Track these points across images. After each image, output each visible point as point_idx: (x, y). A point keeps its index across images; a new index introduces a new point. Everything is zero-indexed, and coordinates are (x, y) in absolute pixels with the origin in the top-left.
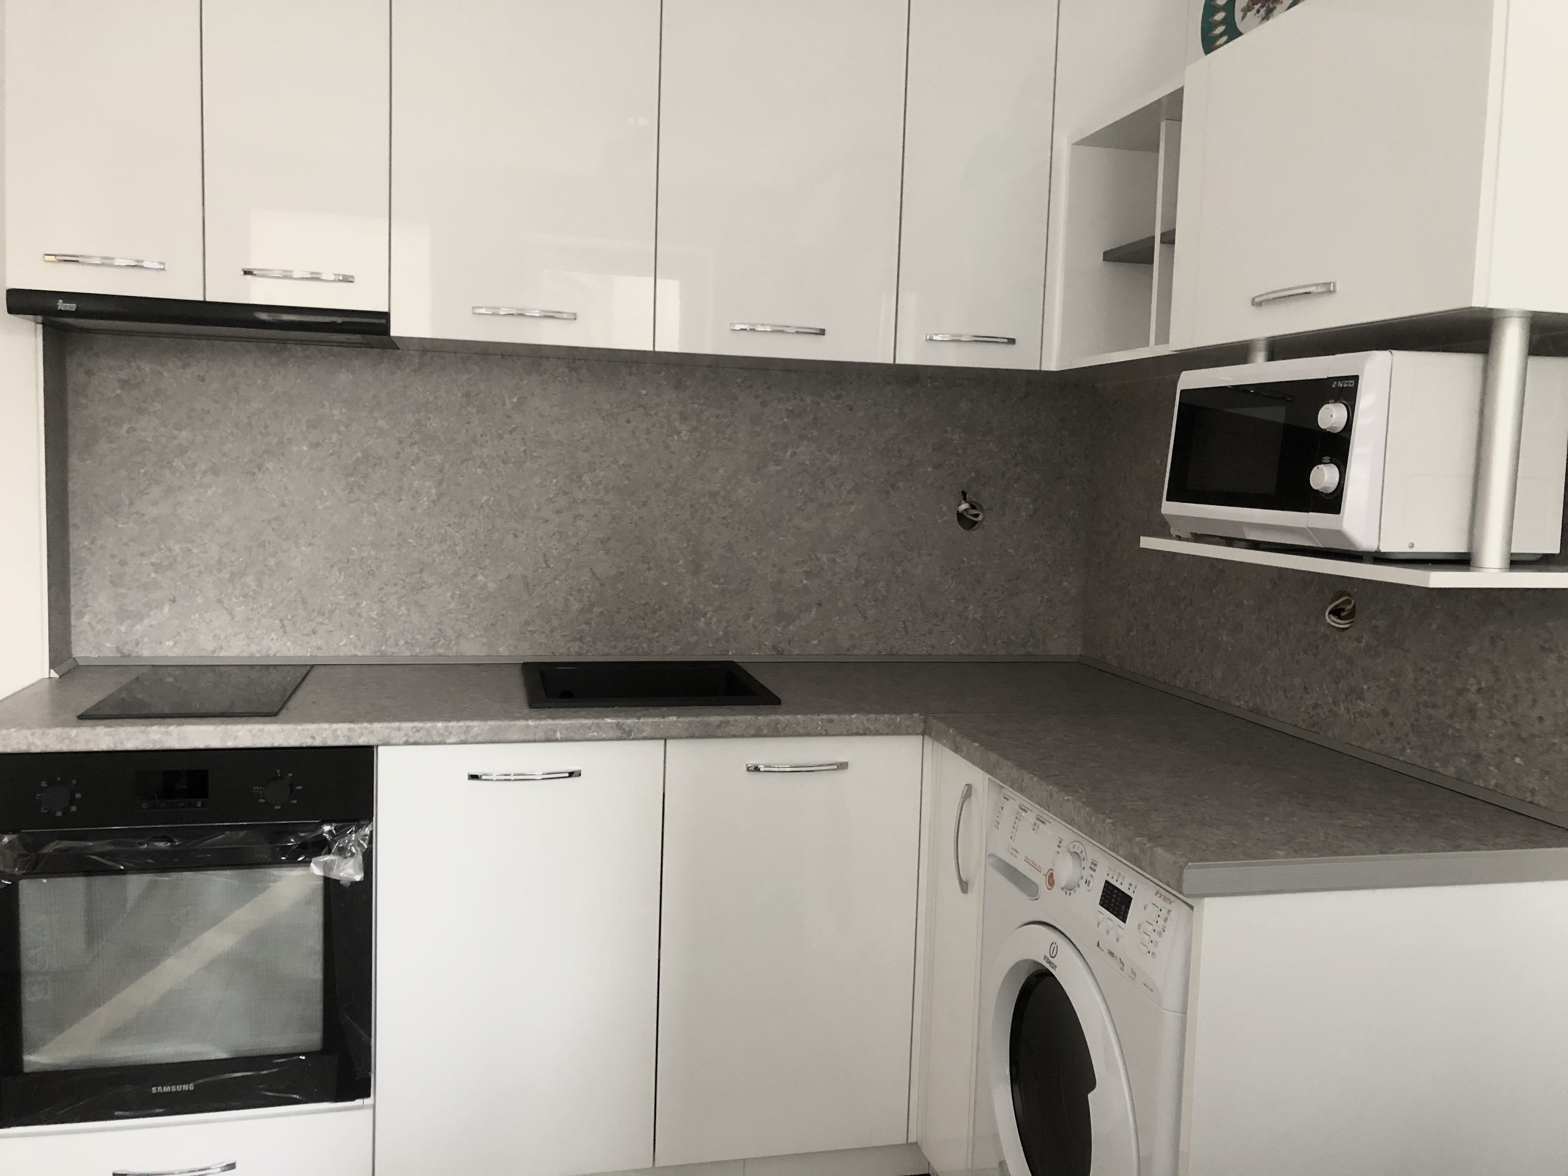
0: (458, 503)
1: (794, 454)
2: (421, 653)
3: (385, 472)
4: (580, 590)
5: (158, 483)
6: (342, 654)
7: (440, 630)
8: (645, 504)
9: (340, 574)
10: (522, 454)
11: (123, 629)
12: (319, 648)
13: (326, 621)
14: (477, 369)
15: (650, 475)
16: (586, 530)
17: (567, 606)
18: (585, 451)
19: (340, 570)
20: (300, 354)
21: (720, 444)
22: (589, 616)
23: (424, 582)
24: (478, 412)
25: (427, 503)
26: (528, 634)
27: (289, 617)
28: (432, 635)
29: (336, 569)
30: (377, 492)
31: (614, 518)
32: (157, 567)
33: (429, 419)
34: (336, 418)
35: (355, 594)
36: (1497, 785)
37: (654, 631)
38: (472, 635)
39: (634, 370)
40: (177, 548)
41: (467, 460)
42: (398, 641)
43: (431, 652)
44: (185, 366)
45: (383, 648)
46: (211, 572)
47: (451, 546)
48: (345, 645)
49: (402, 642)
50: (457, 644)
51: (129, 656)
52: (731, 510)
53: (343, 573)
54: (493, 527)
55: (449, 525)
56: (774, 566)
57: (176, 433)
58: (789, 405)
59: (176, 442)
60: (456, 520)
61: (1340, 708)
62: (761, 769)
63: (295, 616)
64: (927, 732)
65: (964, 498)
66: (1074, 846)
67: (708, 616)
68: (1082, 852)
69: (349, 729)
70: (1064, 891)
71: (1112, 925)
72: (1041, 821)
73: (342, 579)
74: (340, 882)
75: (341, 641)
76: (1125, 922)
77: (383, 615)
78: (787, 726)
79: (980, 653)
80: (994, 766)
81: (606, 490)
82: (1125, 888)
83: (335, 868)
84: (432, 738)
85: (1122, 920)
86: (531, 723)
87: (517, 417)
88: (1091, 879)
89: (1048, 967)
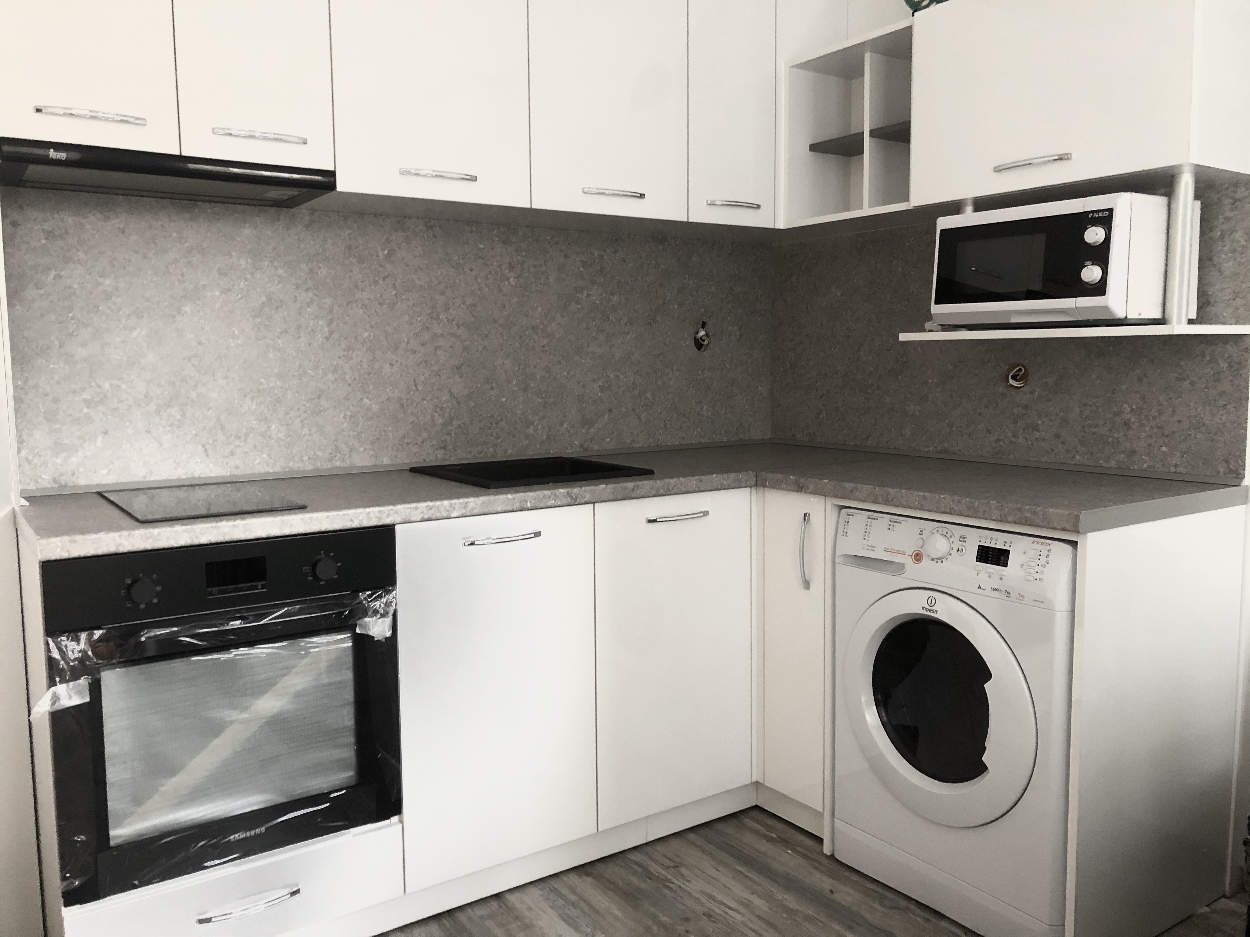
0: (346, 338)
1: (588, 295)
2: (322, 466)
3: (286, 313)
4: (442, 408)
5: (86, 326)
6: (256, 472)
7: (336, 446)
8: (486, 336)
9: (252, 402)
10: (394, 297)
11: (59, 461)
12: (237, 467)
13: (243, 444)
14: (355, 225)
15: (490, 313)
16: (445, 358)
17: (433, 421)
18: (441, 294)
19: (252, 399)
20: (209, 211)
21: (538, 288)
22: (450, 428)
23: (321, 406)
24: (358, 262)
25: (321, 339)
26: (405, 445)
27: (211, 442)
28: (330, 451)
29: (248, 398)
30: (279, 330)
31: (465, 348)
32: (88, 403)
33: (320, 268)
34: (243, 267)
35: (266, 419)
36: (1148, 466)
37: (498, 438)
38: (362, 449)
39: (474, 229)
40: (107, 386)
41: (351, 302)
42: (302, 457)
43: (330, 465)
44: (106, 219)
45: (291, 464)
46: (139, 405)
47: (341, 375)
48: (259, 464)
49: (306, 458)
50: (350, 457)
51: (66, 486)
52: (548, 340)
53: (255, 402)
54: (374, 358)
55: (339, 358)
56: (579, 382)
57: (101, 280)
58: (583, 258)
59: (100, 288)
60: (345, 353)
61: (1018, 439)
62: (658, 520)
63: (216, 440)
64: (759, 484)
65: (703, 327)
66: (938, 531)
67: (535, 424)
68: (947, 533)
69: (379, 511)
70: (935, 561)
71: (992, 571)
72: (896, 522)
73: (254, 405)
74: (376, 639)
75: (256, 460)
76: (1006, 566)
77: (290, 436)
78: (675, 486)
79: (712, 440)
80: (852, 491)
81: (458, 326)
82: (1000, 546)
83: (371, 628)
84: (441, 513)
85: (1003, 566)
86: (510, 496)
87: (389, 267)
88: (962, 548)
89: (928, 613)
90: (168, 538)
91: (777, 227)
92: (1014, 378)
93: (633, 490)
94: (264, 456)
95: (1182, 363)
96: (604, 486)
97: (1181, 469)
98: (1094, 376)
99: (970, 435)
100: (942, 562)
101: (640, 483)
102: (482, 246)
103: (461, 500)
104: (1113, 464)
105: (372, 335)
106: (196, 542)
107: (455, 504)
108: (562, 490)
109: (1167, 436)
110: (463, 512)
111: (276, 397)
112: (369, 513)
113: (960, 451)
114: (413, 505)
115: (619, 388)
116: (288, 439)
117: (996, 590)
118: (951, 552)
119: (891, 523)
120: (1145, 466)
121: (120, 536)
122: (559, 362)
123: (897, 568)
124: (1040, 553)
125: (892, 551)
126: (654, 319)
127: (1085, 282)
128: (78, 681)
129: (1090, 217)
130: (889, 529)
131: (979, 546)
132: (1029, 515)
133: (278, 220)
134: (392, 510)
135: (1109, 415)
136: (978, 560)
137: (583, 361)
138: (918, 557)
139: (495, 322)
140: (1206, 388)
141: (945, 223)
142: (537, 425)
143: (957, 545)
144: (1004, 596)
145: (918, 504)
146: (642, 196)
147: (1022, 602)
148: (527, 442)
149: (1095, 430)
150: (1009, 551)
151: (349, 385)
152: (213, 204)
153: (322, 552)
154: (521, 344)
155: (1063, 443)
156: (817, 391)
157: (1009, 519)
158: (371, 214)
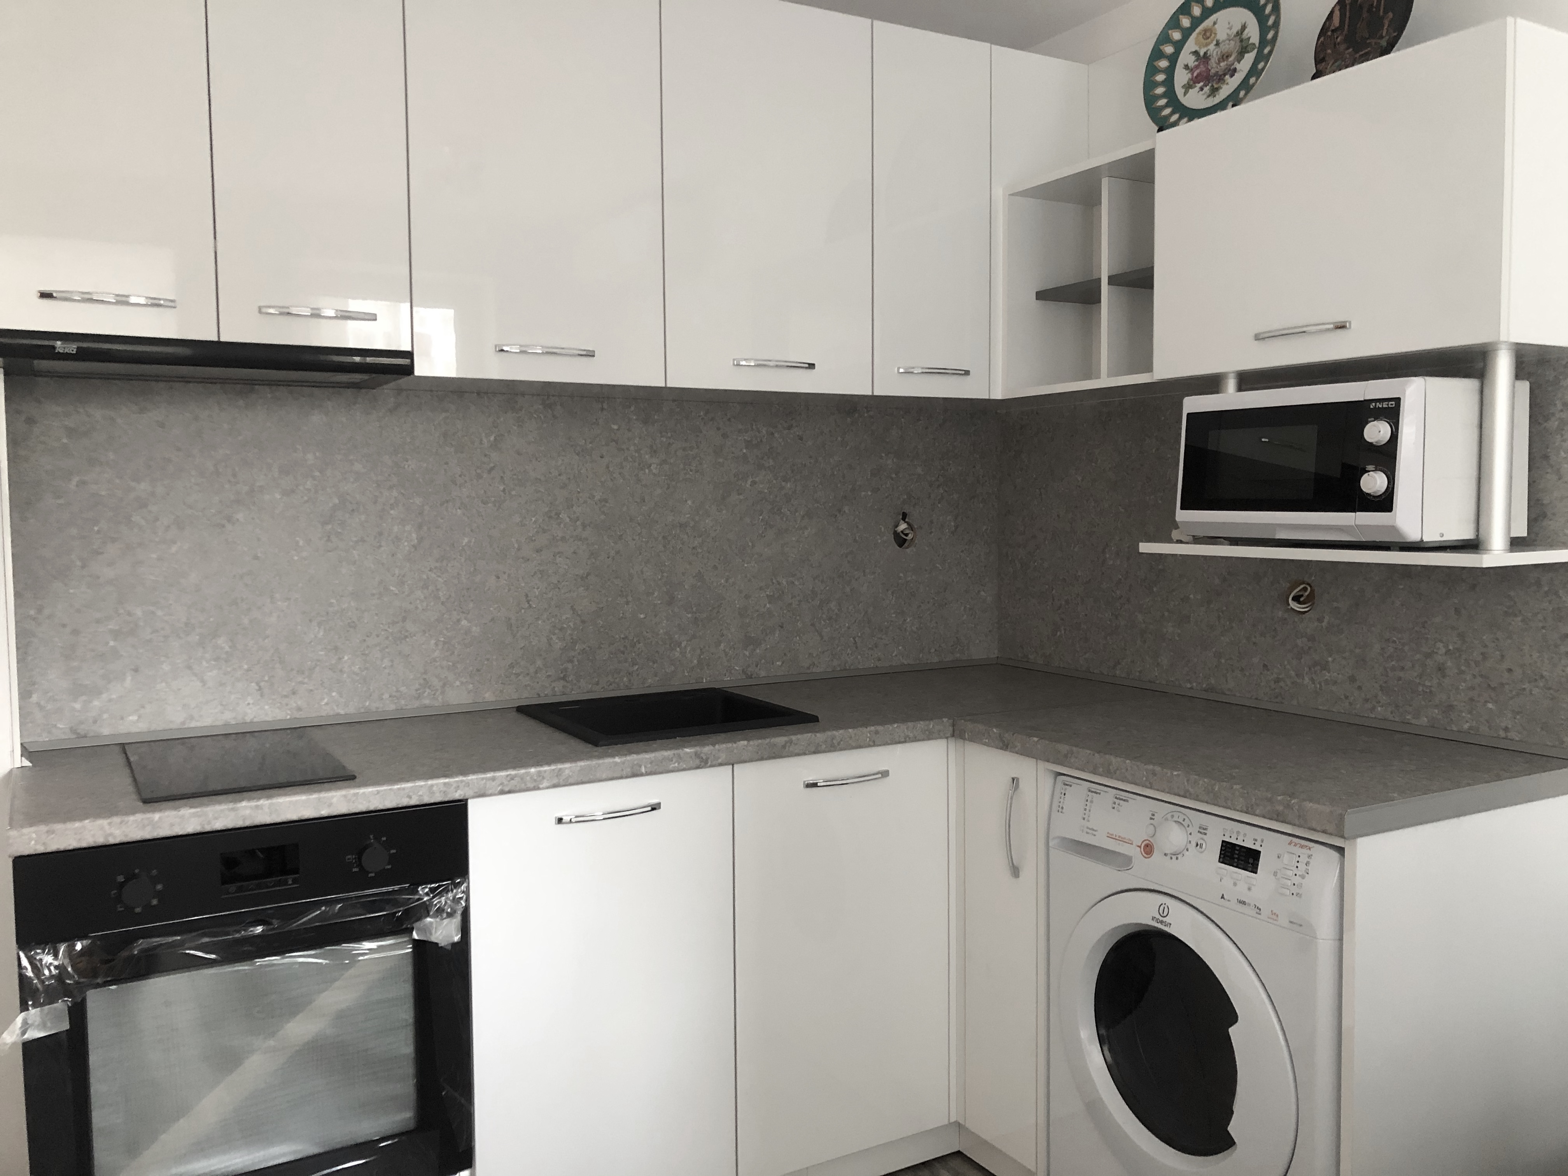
0: (439, 546)
1: (754, 483)
2: (407, 705)
3: (363, 517)
4: (562, 629)
5: (114, 540)
6: (324, 714)
7: (425, 679)
8: (620, 537)
9: (319, 628)
10: (502, 493)
11: (78, 706)
12: (299, 709)
13: (306, 680)
14: (453, 408)
15: (625, 509)
16: (566, 567)
17: (550, 645)
18: (562, 488)
19: (320, 624)
20: (269, 396)
21: (688, 476)
22: (572, 653)
23: (407, 631)
24: (456, 452)
25: (407, 548)
26: (513, 677)
27: (266, 678)
28: (417, 686)
29: (315, 623)
30: (355, 539)
31: (592, 554)
32: (116, 634)
33: (407, 461)
34: (310, 463)
35: (336, 649)
36: (1470, 728)
37: (634, 664)
38: (458, 683)
39: (605, 406)
40: (139, 612)
41: (447, 502)
42: (382, 694)
43: (416, 704)
44: (142, 411)
45: (367, 703)
46: (178, 635)
47: (433, 591)
48: (327, 704)
49: (386, 696)
50: (443, 693)
51: (85, 736)
52: (700, 540)
53: (322, 627)
54: (475, 569)
55: (431, 570)
56: (740, 592)
57: (133, 484)
58: (747, 436)
59: (133, 495)
60: (438, 565)
61: (1303, 679)
62: (819, 784)
63: (273, 676)
64: (957, 734)
65: (904, 519)
66: (1173, 816)
67: (683, 645)
68: (1184, 820)
69: (445, 784)
70: (1168, 857)
71: (1239, 877)
72: (1122, 799)
73: (321, 633)
74: (440, 945)
75: (323, 699)
76: (1256, 873)
77: (367, 669)
78: (841, 740)
79: (918, 662)
80: (1066, 756)
81: (584, 526)
82: (1249, 844)
83: (433, 931)
84: (526, 785)
85: (1251, 872)
86: (617, 759)
87: (495, 456)
88: (1202, 842)
89: (1159, 926)
90: (172, 825)
91: (993, 397)
92: (1296, 599)
93: (784, 747)
94: (334, 694)
95: (1512, 593)
96: (745, 742)
97: (1512, 735)
98: (1398, 603)
99: (1242, 670)
100: (1177, 858)
101: (794, 738)
102: (615, 427)
103: (553, 767)
104: (1424, 721)
105: (473, 540)
106: (208, 828)
107: (545, 771)
108: (687, 750)
109: (1494, 689)
110: (555, 781)
111: (350, 621)
112: (432, 786)
113: (1229, 690)
114: (490, 775)
115: (793, 597)
116: (364, 673)
117: (1244, 903)
118: (1189, 846)
119: (1116, 800)
120: (1466, 726)
121: (110, 824)
122: (715, 567)
123: (1123, 862)
124: (1298, 859)
125: (1117, 838)
126: (839, 511)
127: (1367, 494)
128: (55, 1005)
129: (1371, 407)
130: (1114, 808)
131: (1223, 841)
132: (1280, 808)
133: (355, 404)
134: (462, 781)
135: (1418, 656)
136: (1221, 860)
137: (746, 565)
138: (1148, 849)
139: (631, 520)
140: (1543, 628)
141: (1194, 404)
142: (685, 646)
143: (1196, 837)
144: (1253, 912)
145: (1146, 780)
146: (811, 366)
147: (1275, 922)
148: (673, 668)
149: (1401, 674)
150: (1260, 852)
151: (443, 603)
152: (274, 387)
153: (371, 836)
154: (664, 547)
155: (1360, 688)
156: (1053, 600)
157: (1258, 812)
158: (473, 392)
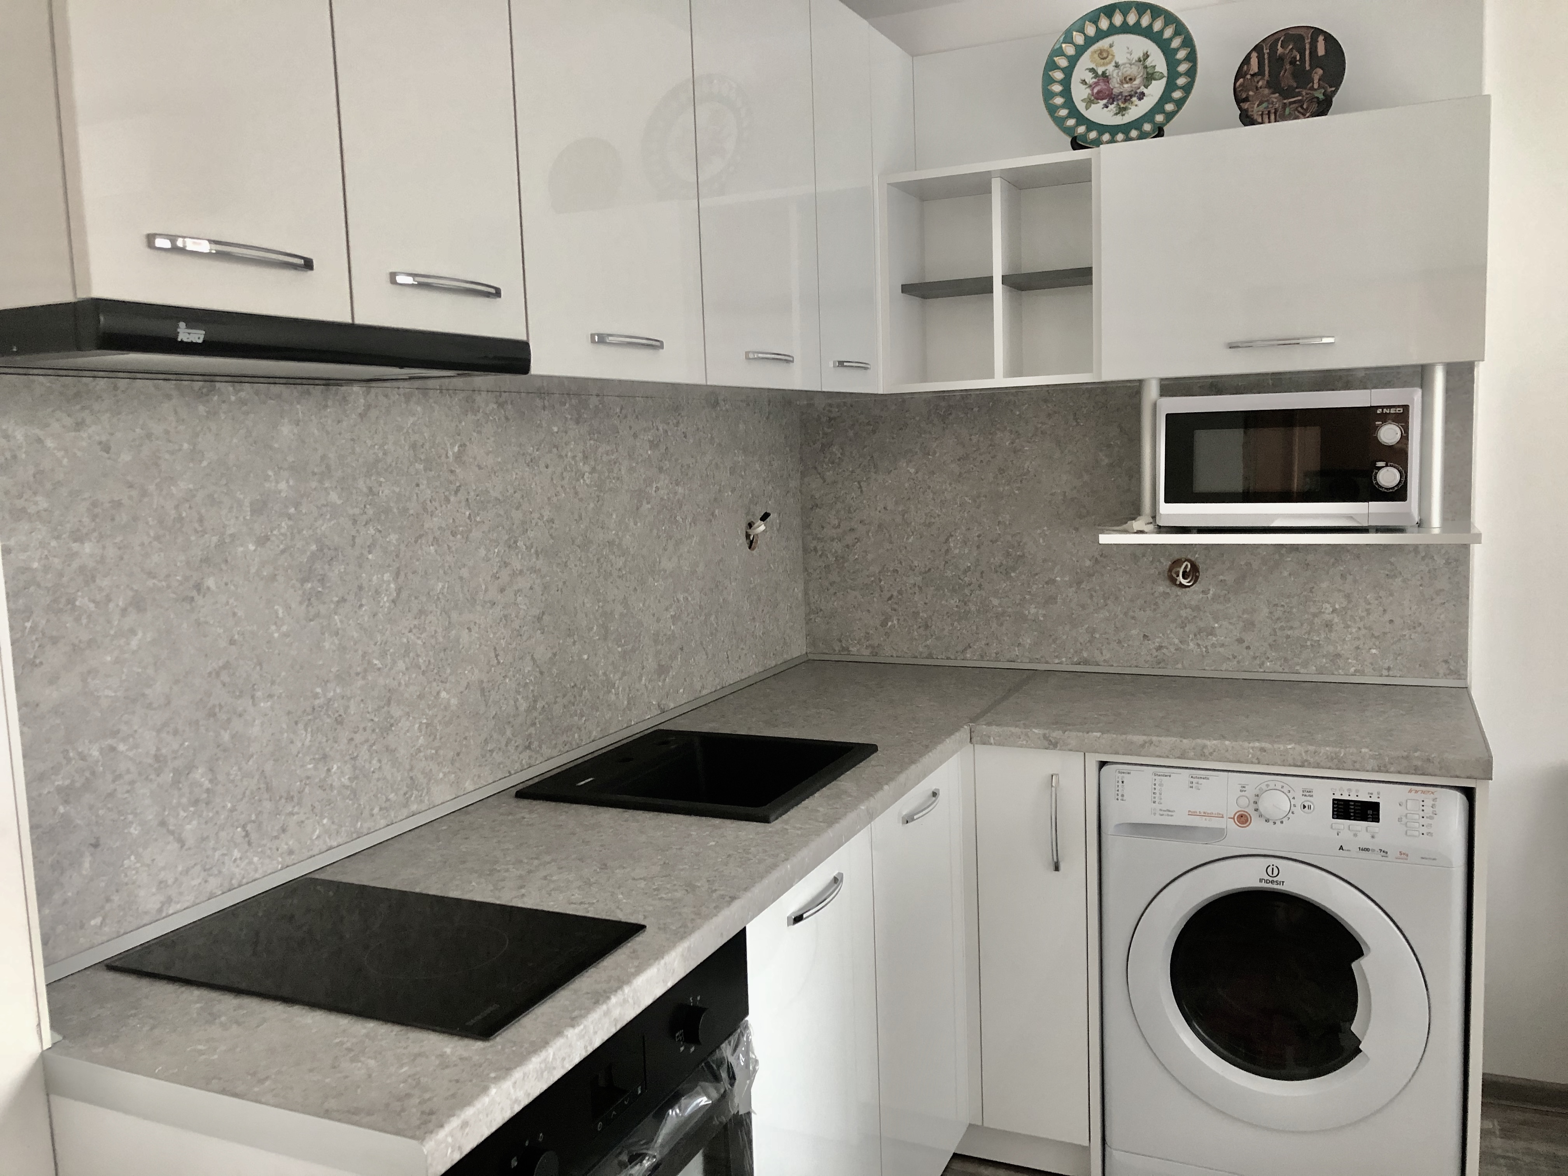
0: (416, 598)
2: (397, 817)
3: (342, 568)
4: (525, 686)
8: (566, 565)
9: (306, 731)
10: (468, 521)
13: (296, 809)
15: (567, 529)
16: (525, 608)
17: (517, 708)
18: (517, 508)
19: (306, 726)
21: (611, 485)
23: (392, 717)
24: (425, 469)
25: (387, 604)
26: (488, 755)
27: (253, 817)
28: (405, 789)
29: (301, 726)
30: (336, 599)
31: (545, 588)
33: (380, 484)
34: (283, 495)
35: (325, 757)
36: (1356, 670)
38: (441, 775)
40: (94, 753)
41: (421, 537)
42: (372, 808)
47: (414, 658)
49: (376, 810)
52: (623, 560)
53: (309, 730)
54: (450, 624)
55: (410, 631)
56: (654, 615)
58: (650, 436)
59: (76, 563)
61: (1189, 645)
64: (976, 740)
65: (763, 520)
66: (1267, 785)
68: (1282, 787)
70: (1270, 823)
71: (1359, 828)
72: (1201, 778)
73: (309, 736)
76: (1378, 821)
85: (1372, 821)
88: (1310, 804)
89: (1270, 885)
91: (878, 392)
94: (326, 821)
97: (1395, 672)
98: (1286, 574)
99: (1119, 642)
100: (1282, 822)
104: (1312, 669)
109: (1377, 638)
113: (1105, 661)
115: (688, 614)
116: (354, 784)
117: (1368, 850)
118: (1294, 809)
119: (1192, 780)
120: (1351, 670)
123: (1211, 835)
124: (1423, 803)
125: (1203, 814)
127: (1380, 486)
129: (1378, 412)
130: (1192, 787)
131: (1334, 800)
132: (1419, 763)
135: (1306, 616)
137: (656, 584)
138: (1243, 819)
139: (573, 542)
140: (1421, 585)
141: (1172, 405)
142: (618, 687)
143: (1301, 800)
144: (1378, 856)
145: (1253, 757)
146: (791, 358)
147: (1405, 861)
149: (1289, 632)
151: (423, 673)
154: (599, 571)
155: (1248, 648)
156: (882, 591)
